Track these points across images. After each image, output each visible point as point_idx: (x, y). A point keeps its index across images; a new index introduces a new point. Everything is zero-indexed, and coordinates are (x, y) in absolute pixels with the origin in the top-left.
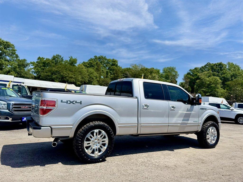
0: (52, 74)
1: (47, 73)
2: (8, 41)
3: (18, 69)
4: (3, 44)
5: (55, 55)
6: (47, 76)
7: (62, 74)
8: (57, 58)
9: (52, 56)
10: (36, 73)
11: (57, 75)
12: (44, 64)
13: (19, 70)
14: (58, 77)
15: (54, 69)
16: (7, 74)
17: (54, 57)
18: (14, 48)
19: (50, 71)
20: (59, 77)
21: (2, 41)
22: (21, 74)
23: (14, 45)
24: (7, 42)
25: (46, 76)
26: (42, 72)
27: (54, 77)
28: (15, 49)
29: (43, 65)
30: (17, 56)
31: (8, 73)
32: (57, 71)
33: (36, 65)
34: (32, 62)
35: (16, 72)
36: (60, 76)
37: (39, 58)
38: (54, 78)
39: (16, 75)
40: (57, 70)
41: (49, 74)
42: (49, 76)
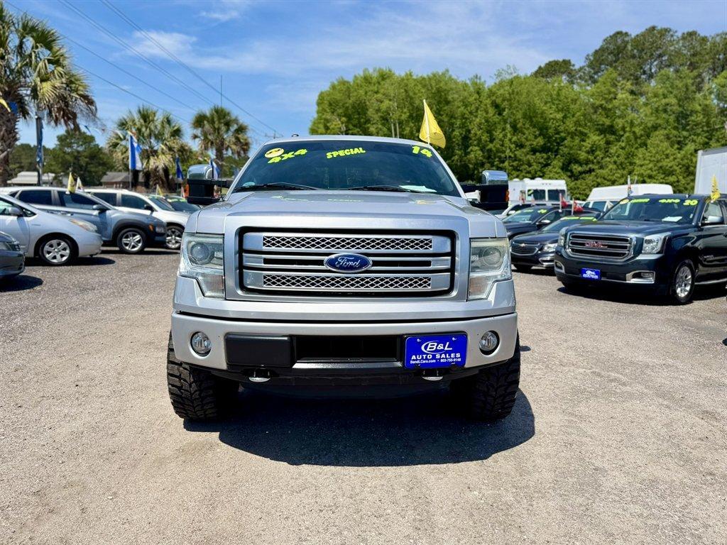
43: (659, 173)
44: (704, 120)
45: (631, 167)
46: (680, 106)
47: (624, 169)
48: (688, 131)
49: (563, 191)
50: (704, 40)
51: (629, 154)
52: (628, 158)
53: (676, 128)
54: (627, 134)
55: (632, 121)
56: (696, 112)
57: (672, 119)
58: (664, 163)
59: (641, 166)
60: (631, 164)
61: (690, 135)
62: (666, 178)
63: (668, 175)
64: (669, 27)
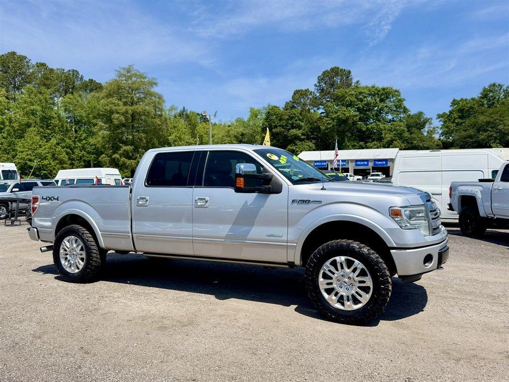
0: (479, 131)
1: (466, 131)
2: (385, 86)
3: (407, 134)
4: (378, 94)
5: (487, 87)
6: (468, 138)
7: (501, 127)
8: (491, 91)
9: (481, 90)
10: (446, 134)
11: (488, 130)
12: (463, 113)
13: (409, 136)
14: (492, 136)
15: (482, 119)
16: (388, 147)
17: (484, 91)
18: (400, 96)
19: (473, 126)
20: (495, 135)
21: (376, 90)
22: (412, 143)
23: (400, 91)
24: (384, 89)
25: (465, 138)
26: (458, 130)
27: (482, 136)
28: (402, 97)
29: (460, 114)
30: (405, 110)
31: (389, 145)
32: (488, 123)
33: (447, 118)
34: (441, 114)
35: (405, 140)
36: (496, 133)
37: (454, 102)
38: (483, 140)
39: (403, 146)
40: (488, 119)
41: (471, 132)
42: (470, 137)
43: (36, 158)
44: (60, 124)
45: (14, 153)
46: (43, 112)
47: (8, 154)
48: (49, 129)
49: (14, 171)
50: (52, 70)
51: (11, 143)
52: (10, 145)
53: (42, 127)
54: (8, 128)
55: (10, 118)
56: (53, 118)
57: (38, 120)
58: (40, 151)
59: (22, 152)
60: (14, 150)
61: (52, 133)
62: (42, 161)
63: (42, 160)
64: (25, 55)
